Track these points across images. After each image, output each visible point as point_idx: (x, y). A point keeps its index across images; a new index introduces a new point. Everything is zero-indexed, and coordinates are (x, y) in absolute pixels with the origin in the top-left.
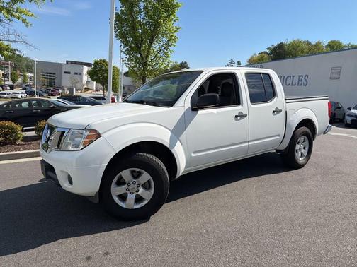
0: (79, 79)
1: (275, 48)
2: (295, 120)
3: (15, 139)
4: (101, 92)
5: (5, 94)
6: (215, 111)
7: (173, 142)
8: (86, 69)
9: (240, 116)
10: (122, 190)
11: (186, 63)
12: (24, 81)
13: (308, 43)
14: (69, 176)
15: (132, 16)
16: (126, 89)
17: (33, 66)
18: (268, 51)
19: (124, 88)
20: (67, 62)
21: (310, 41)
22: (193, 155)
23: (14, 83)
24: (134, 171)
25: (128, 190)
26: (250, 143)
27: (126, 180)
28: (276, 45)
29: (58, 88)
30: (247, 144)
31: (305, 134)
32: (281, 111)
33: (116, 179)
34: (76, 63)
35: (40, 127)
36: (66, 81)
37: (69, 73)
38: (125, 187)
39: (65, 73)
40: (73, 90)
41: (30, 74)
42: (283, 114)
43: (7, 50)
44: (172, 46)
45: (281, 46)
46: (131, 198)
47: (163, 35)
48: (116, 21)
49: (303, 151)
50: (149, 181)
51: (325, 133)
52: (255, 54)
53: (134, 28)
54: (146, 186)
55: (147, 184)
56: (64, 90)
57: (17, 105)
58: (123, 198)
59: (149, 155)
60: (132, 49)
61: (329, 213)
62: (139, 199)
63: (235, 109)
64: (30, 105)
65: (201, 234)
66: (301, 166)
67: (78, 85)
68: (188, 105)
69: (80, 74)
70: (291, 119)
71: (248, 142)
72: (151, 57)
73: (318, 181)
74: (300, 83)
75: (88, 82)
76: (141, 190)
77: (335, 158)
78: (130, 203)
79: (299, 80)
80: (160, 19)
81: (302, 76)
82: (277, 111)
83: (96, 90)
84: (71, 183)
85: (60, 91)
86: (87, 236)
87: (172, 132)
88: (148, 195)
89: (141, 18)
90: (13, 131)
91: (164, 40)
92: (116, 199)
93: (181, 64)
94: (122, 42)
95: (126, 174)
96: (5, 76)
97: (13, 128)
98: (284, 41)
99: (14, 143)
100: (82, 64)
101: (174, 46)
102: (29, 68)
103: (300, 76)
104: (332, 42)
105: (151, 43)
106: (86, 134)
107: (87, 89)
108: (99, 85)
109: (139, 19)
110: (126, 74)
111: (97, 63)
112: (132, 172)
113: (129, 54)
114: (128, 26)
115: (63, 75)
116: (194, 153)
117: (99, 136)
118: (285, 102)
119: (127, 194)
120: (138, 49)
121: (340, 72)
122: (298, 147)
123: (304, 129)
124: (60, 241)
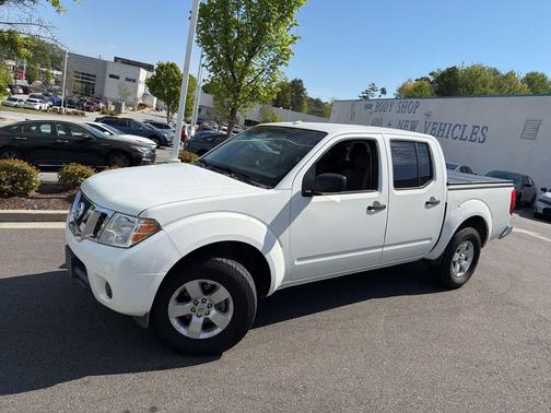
0: (132, 90)
1: (443, 75)
2: (458, 216)
3: (27, 189)
4: (164, 113)
5: (16, 100)
6: (337, 198)
7: (269, 244)
8: (144, 75)
9: (376, 208)
10: (185, 309)
11: (300, 81)
12: (46, 83)
13: (495, 72)
14: (107, 284)
15: (225, 12)
16: (203, 112)
17: (62, 59)
18: (432, 78)
19: (200, 110)
20: (116, 59)
21: (498, 69)
22: (297, 263)
23: (30, 83)
24: (206, 284)
25: (193, 310)
26: (385, 249)
27: (192, 296)
28: (444, 69)
29: (98, 99)
30: (380, 250)
31: (471, 238)
32: (438, 202)
33: (176, 293)
34: (129, 63)
35: (67, 173)
36: (111, 90)
37: (118, 78)
38: (190, 305)
39: (111, 76)
40: (120, 105)
41: (55, 72)
42: (441, 207)
43: (26, 46)
44: (283, 66)
45: (452, 72)
46: (197, 322)
47: (270, 47)
48: (200, 16)
49: (464, 263)
50: (226, 301)
51: (501, 237)
52: (410, 80)
53: (227, 31)
54: (222, 308)
55: (223, 306)
56: (107, 104)
57: (34, 128)
58: (185, 321)
59: (230, 262)
60: (220, 63)
61: (490, 374)
62: (208, 325)
63: (368, 197)
64: (54, 131)
65: (296, 392)
66: (457, 286)
67: (130, 99)
68: (298, 187)
69: (134, 81)
70: (453, 215)
71: (383, 247)
72: (248, 79)
73: (480, 314)
74: (474, 137)
75: (145, 95)
76: (213, 312)
77: (510, 275)
78: (195, 331)
79: (473, 133)
80: (269, 21)
81: (478, 127)
82: (432, 203)
83: (157, 109)
84: (110, 294)
85: (101, 105)
86: (126, 375)
87: (269, 227)
88: (222, 321)
89: (239, 15)
90: (24, 177)
91: (271, 55)
92: (175, 323)
93: (293, 82)
94: (206, 50)
95: (193, 287)
96: (17, 71)
97: (25, 172)
98: (459, 65)
99: (24, 194)
100: (139, 65)
101: (286, 65)
102: (56, 62)
103: (475, 127)
104: (533, 74)
105: (250, 57)
106: (139, 224)
107: (142, 106)
108: (162, 103)
109: (236, 16)
110: (206, 89)
111: (161, 67)
112: (203, 285)
113: (215, 70)
114: (217, 26)
115: (108, 79)
116: (299, 260)
117: (158, 228)
118: (446, 188)
119: (191, 316)
120: (230, 64)
121: (537, 129)
122: (456, 256)
123: (470, 230)
124: (86, 379)
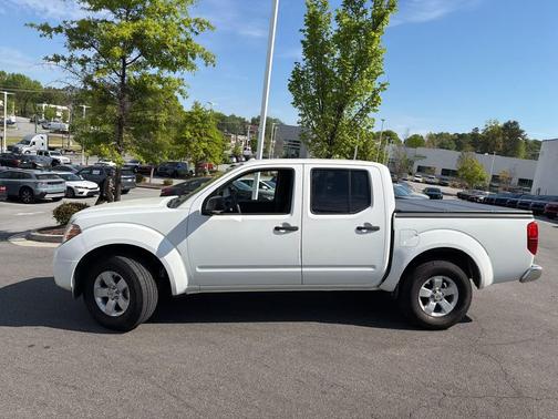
7: (165, 250)
9: (286, 229)
10: (104, 292)
22: (198, 270)
26: (304, 270)
27: (107, 283)
32: (376, 229)
33: (98, 280)
38: (107, 290)
46: (110, 303)
49: (443, 301)
50: (127, 290)
51: (523, 280)
68: (197, 208)
71: (302, 266)
78: (108, 309)
82: (368, 229)
87: (165, 236)
88: (123, 305)
92: (99, 301)
116: (201, 267)
117: (79, 231)
119: (108, 298)
